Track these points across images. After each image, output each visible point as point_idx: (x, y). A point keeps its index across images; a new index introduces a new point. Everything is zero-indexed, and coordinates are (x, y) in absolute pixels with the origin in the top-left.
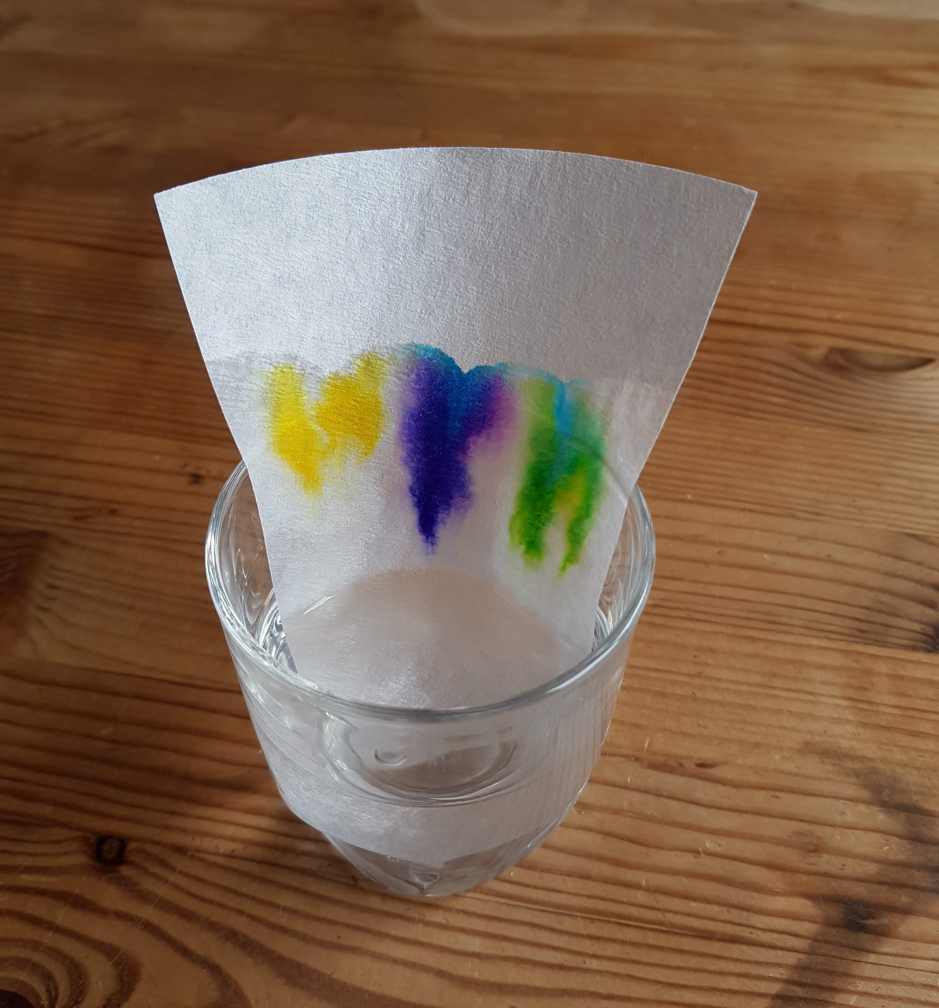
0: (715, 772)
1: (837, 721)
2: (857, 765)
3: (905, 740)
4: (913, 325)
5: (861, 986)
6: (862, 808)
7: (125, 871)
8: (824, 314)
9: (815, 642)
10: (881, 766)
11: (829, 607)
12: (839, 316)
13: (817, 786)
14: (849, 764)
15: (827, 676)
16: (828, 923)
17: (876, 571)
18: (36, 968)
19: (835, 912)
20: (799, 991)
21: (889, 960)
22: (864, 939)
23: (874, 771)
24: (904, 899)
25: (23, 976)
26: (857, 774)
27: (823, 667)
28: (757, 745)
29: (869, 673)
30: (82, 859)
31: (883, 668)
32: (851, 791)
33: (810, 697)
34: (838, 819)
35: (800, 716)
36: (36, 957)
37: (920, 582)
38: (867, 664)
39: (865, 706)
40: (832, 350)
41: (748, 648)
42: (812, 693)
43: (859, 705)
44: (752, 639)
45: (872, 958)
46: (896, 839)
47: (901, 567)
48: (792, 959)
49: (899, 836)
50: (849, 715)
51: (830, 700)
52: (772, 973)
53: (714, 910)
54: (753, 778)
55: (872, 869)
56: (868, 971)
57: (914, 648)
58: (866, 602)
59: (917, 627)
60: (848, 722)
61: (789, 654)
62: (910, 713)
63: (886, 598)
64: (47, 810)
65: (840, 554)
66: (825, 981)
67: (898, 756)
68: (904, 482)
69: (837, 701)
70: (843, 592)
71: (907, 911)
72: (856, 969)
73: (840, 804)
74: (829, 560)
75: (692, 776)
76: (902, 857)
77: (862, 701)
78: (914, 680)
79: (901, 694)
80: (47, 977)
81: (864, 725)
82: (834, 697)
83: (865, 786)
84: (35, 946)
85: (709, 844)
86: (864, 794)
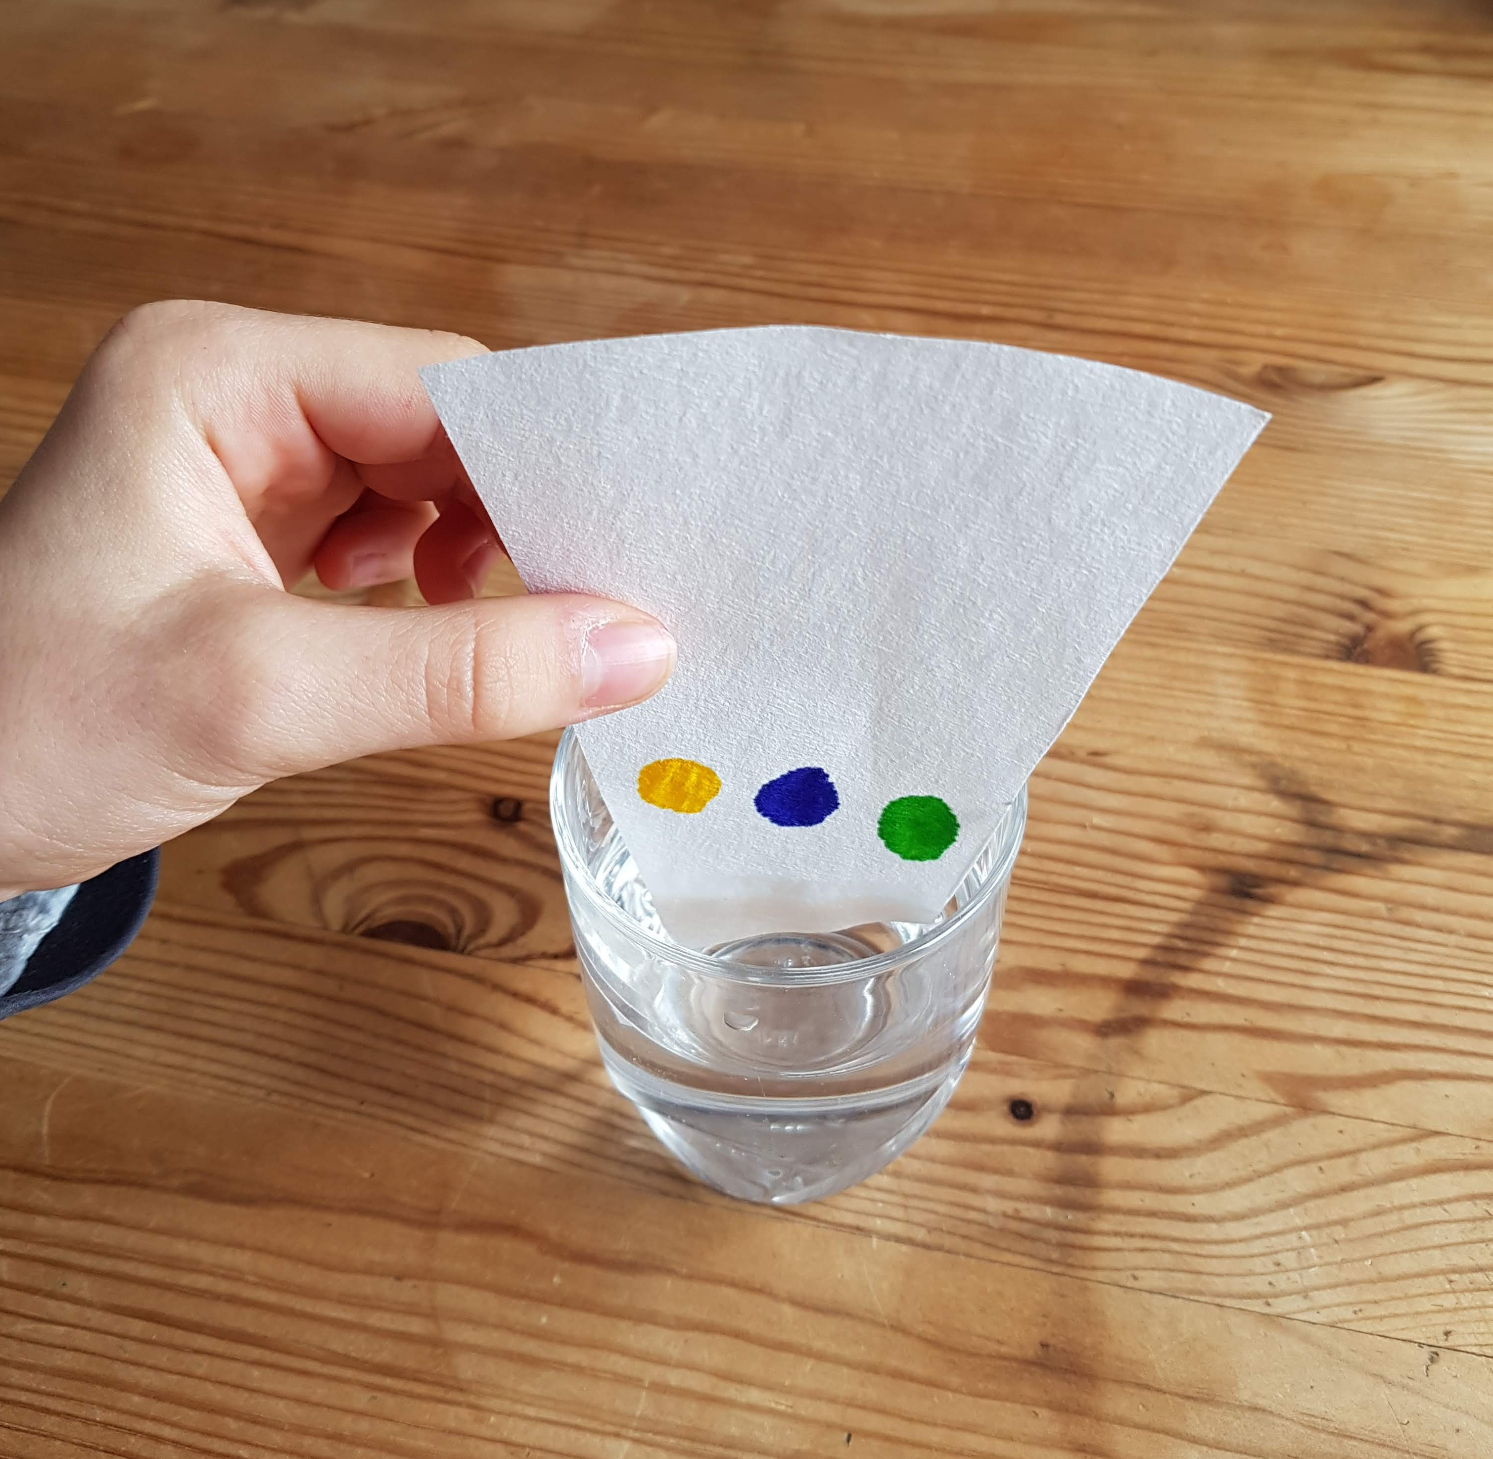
0: (1108, 760)
1: (1238, 720)
2: (1254, 759)
3: (1307, 738)
4: (1362, 341)
5: (1243, 942)
6: (1256, 795)
7: (522, 826)
8: (1261, 329)
9: (1220, 649)
10: (1279, 760)
11: (1237, 617)
12: (1279, 332)
13: (1211, 775)
14: (1247, 758)
15: (1230, 680)
16: (1214, 890)
17: (1292, 584)
18: (440, 903)
19: (1222, 881)
20: (1181, 944)
21: (1274, 923)
22: (1250, 904)
23: (1273, 764)
24: (1293, 873)
25: (430, 910)
26: (1254, 766)
27: (1227, 672)
28: (1152, 738)
29: (1276, 678)
30: (479, 817)
31: (1292, 674)
32: (1247, 780)
33: (1210, 698)
34: (1230, 803)
35: (1199, 714)
36: (441, 895)
37: (1342, 597)
38: (1275, 670)
39: (1267, 707)
40: (1266, 367)
41: (1148, 652)
42: (1212, 695)
43: (1262, 707)
44: (1153, 645)
45: (1256, 920)
46: (1289, 824)
47: (1320, 581)
48: (1174, 917)
49: (1294, 820)
50: (1250, 715)
51: (1231, 701)
52: (1154, 927)
53: (1099, 874)
54: (1145, 766)
55: (1262, 847)
56: (1251, 930)
57: (1327, 657)
58: (1280, 614)
59: (1332, 638)
60: (1249, 721)
61: (1192, 659)
62: (1315, 715)
63: (1302, 611)
64: (441, 776)
65: (1255, 568)
66: (1207, 936)
67: (1299, 752)
68: (1334, 501)
69: (1238, 702)
70: (1255, 604)
71: (1295, 884)
72: (1239, 929)
73: (1234, 791)
74: (1243, 574)
75: (1083, 762)
76: (1295, 838)
77: (1265, 703)
78: (1324, 686)
79: (1309, 699)
80: (453, 912)
81: (1266, 724)
82: (1235, 698)
83: (1262, 776)
84: (440, 886)
85: (1097, 819)
86: (1261, 783)
